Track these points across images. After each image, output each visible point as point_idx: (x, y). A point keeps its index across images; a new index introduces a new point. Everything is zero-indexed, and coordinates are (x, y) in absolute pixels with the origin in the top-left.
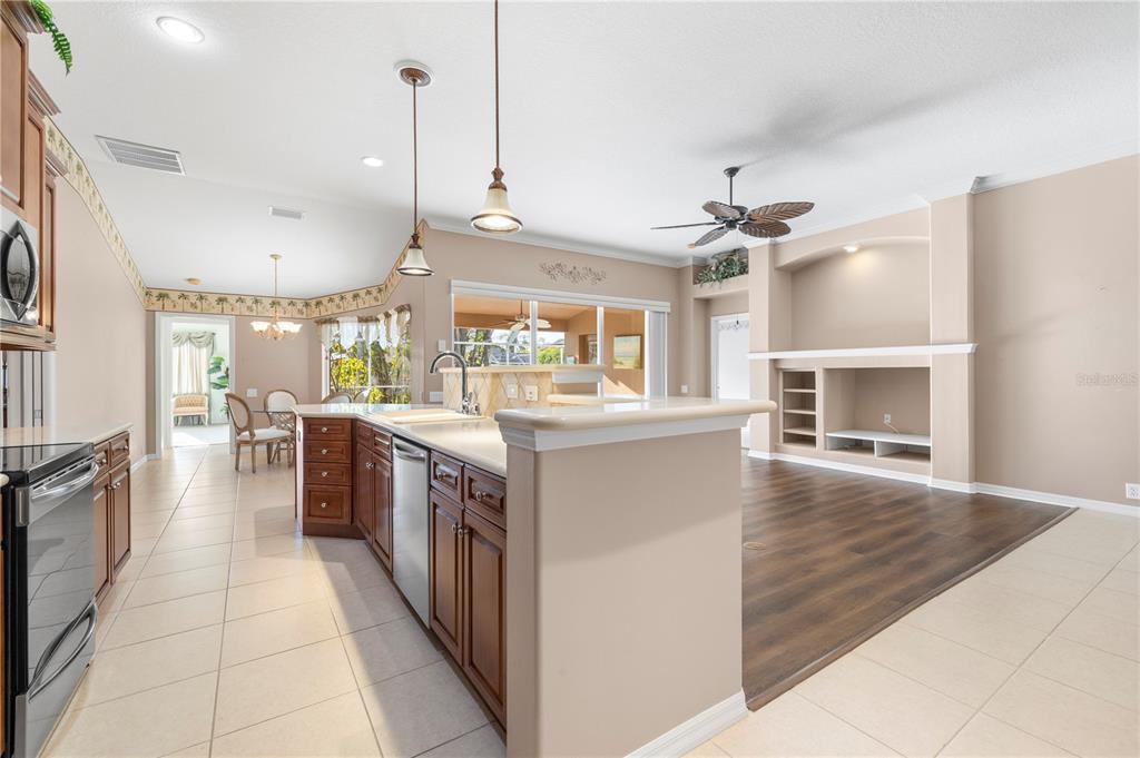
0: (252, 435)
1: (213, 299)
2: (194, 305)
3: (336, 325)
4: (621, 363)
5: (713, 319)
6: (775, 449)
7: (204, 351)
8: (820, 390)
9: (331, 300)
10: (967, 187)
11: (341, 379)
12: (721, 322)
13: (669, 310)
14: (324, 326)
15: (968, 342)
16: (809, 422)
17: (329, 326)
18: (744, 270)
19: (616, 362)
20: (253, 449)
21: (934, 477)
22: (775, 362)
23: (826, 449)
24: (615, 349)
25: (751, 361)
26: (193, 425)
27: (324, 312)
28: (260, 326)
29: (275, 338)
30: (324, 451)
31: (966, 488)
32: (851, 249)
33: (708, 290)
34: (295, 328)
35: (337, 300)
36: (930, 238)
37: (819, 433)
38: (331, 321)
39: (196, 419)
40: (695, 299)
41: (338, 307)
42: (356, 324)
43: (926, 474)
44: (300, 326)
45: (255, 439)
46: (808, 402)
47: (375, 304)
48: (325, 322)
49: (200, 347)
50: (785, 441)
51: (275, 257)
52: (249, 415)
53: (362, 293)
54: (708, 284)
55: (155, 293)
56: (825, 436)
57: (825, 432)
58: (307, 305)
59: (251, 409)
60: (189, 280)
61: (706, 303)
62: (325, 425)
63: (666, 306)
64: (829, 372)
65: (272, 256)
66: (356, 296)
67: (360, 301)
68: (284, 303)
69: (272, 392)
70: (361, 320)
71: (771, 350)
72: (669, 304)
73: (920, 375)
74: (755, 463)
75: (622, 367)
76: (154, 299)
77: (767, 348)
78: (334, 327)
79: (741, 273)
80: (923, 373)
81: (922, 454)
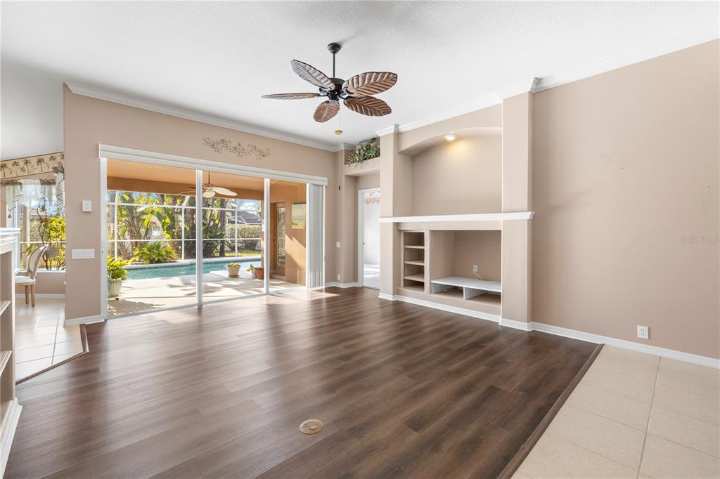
3: (19, 187)
4: (296, 224)
5: (360, 192)
6: (397, 292)
8: (427, 247)
9: (15, 164)
10: (527, 86)
12: (365, 194)
13: (326, 184)
15: (528, 211)
16: (420, 271)
17: (12, 187)
18: (377, 154)
19: (293, 224)
21: (503, 317)
22: (397, 225)
23: (431, 293)
24: (293, 214)
25: (382, 224)
27: (8, 175)
31: (524, 326)
32: (450, 138)
33: (355, 169)
35: (22, 164)
36: (502, 129)
37: (426, 279)
40: (346, 176)
41: (22, 170)
42: (39, 187)
43: (497, 314)
46: (420, 255)
48: (9, 183)
50: (405, 286)
53: (47, 159)
54: (354, 165)
56: (431, 283)
57: (430, 280)
61: (355, 179)
63: (324, 181)
64: (433, 233)
66: (40, 161)
67: (44, 165)
70: (43, 183)
71: (394, 215)
72: (326, 179)
73: (495, 236)
74: (383, 303)
75: (297, 227)
77: (392, 214)
78: (17, 189)
79: (377, 156)
80: (498, 234)
81: (495, 297)
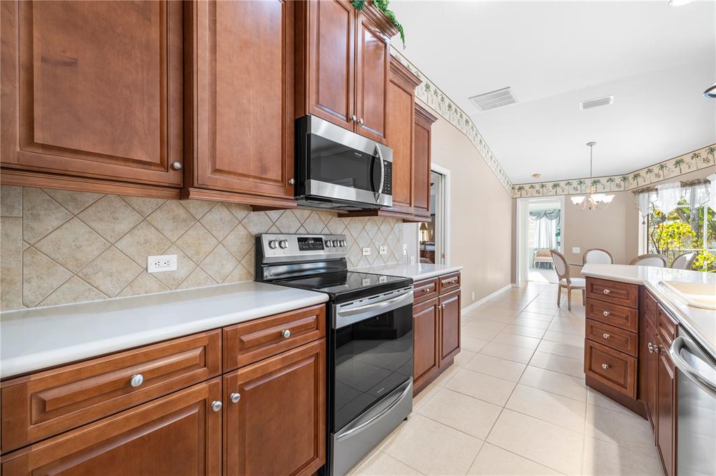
0: (569, 282)
1: (550, 186)
2: (538, 192)
3: (654, 193)
7: (554, 222)
9: (650, 171)
11: (662, 242)
14: (641, 195)
17: (646, 195)
20: (569, 293)
26: (547, 268)
27: (641, 183)
28: (577, 200)
29: (590, 208)
30: (606, 313)
34: (608, 199)
35: (656, 169)
38: (648, 190)
39: (548, 264)
41: (658, 175)
42: (679, 189)
44: (613, 196)
45: (571, 285)
47: (705, 165)
48: (643, 191)
49: (551, 219)
51: (590, 144)
52: (566, 267)
53: (687, 158)
55: (517, 187)
58: (625, 179)
59: (568, 262)
60: (534, 175)
62: (608, 287)
65: (588, 144)
66: (679, 162)
67: (684, 166)
68: (603, 181)
69: (590, 250)
70: (684, 185)
76: (516, 191)
78: (653, 196)
